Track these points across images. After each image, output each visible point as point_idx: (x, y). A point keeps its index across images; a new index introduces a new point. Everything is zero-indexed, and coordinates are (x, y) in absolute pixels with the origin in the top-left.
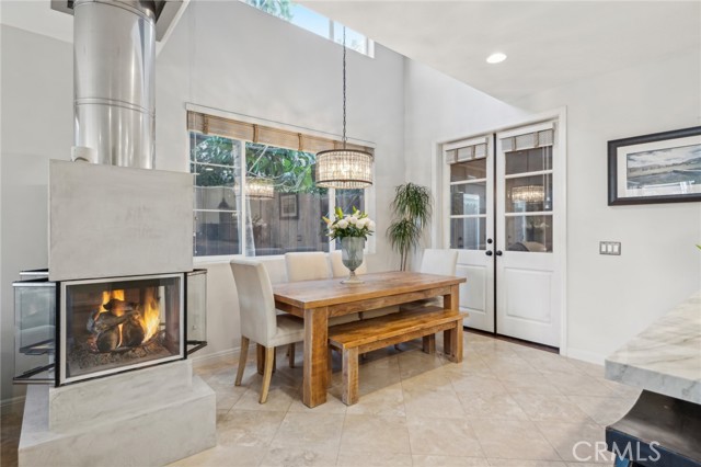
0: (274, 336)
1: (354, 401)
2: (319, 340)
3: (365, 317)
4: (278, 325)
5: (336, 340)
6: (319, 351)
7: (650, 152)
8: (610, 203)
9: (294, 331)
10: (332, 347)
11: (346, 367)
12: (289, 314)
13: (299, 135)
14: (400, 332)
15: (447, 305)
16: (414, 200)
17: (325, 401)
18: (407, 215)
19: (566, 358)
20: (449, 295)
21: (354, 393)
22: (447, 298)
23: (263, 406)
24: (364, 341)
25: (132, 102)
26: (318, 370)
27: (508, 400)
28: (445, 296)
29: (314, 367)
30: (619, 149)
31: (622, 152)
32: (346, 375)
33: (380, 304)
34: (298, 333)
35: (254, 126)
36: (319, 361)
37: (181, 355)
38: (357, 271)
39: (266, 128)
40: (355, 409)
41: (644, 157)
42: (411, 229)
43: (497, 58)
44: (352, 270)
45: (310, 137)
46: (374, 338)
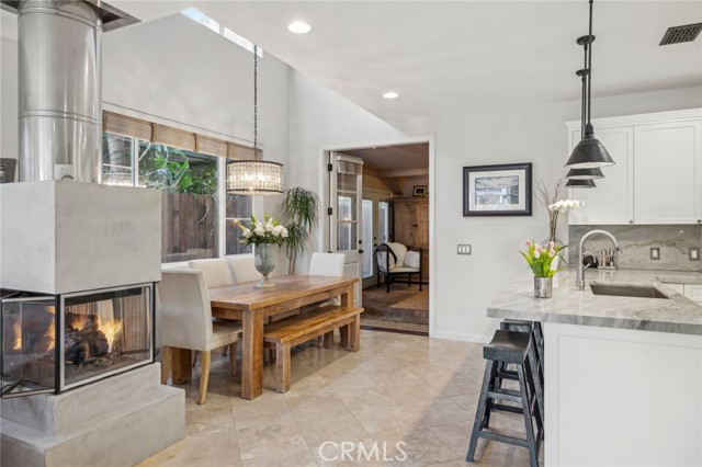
0: (210, 340)
1: (287, 389)
2: (257, 339)
3: (274, 320)
4: (215, 330)
5: (271, 337)
6: (257, 347)
7: (489, 179)
8: (465, 215)
9: (226, 334)
10: (266, 344)
11: (281, 360)
12: (224, 317)
13: (195, 135)
14: (319, 327)
15: (344, 303)
16: (302, 204)
17: (261, 393)
18: (296, 219)
19: (434, 339)
20: (346, 294)
21: (287, 381)
22: (344, 296)
23: (202, 407)
24: (295, 336)
25: (85, 114)
26: (257, 365)
27: (403, 371)
28: (342, 296)
29: (254, 363)
30: (471, 174)
31: (473, 176)
32: (281, 367)
33: (299, 304)
34: (229, 336)
35: (152, 124)
36: (257, 357)
37: (151, 360)
38: (269, 276)
39: (162, 127)
40: (288, 395)
41: (486, 182)
42: (298, 232)
43: (391, 95)
44: (265, 275)
45: (205, 138)
46: (301, 333)
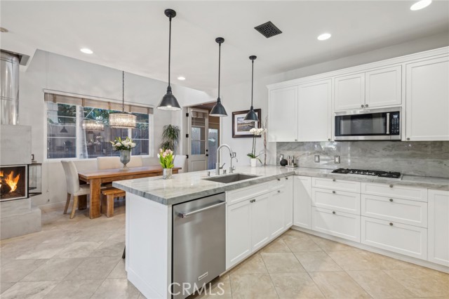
0: (78, 192)
1: (111, 216)
2: (95, 192)
6: (96, 196)
11: (108, 202)
12: (83, 182)
13: (109, 103)
17: (99, 217)
21: (111, 213)
26: (95, 204)
29: (92, 203)
31: (236, 116)
32: (108, 205)
35: (82, 99)
36: (95, 200)
38: (127, 165)
40: (111, 219)
44: (125, 164)
